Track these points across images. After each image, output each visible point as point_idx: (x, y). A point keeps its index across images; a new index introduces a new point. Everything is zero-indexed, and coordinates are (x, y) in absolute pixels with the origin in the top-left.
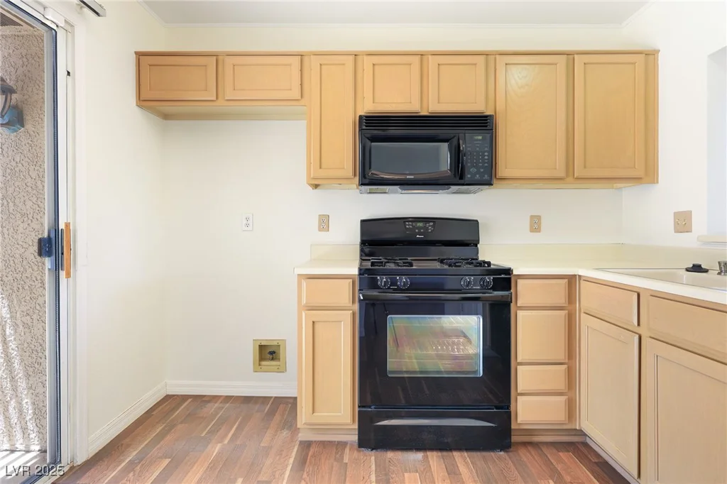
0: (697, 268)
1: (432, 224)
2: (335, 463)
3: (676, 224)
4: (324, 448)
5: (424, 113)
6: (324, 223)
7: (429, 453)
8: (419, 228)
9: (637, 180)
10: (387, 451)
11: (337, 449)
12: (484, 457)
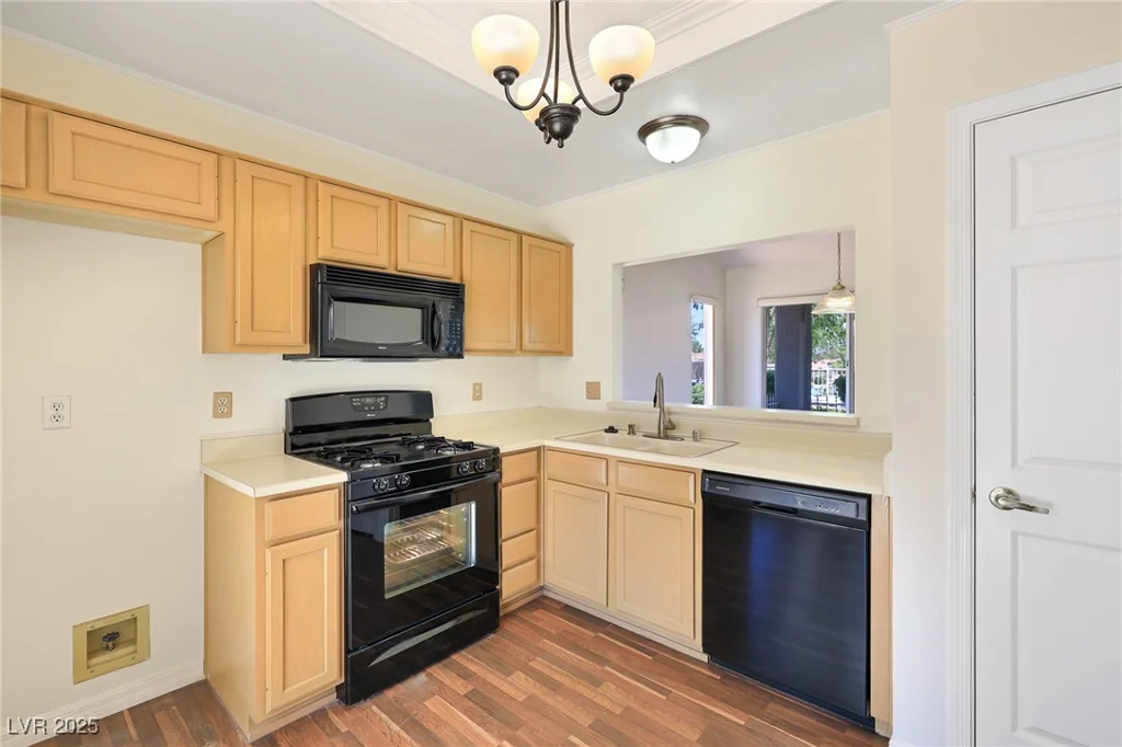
0: (611, 430)
1: (383, 399)
2: (334, 740)
3: (588, 392)
4: (298, 732)
5: (391, 271)
6: (223, 404)
7: (429, 670)
8: (369, 405)
9: (559, 353)
10: (382, 692)
11: (318, 723)
12: (481, 647)
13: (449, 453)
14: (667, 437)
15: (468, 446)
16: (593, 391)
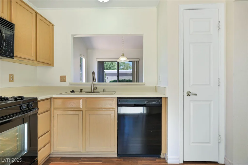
0: (73, 91)
9: (49, 64)
13: (10, 102)
14: (94, 92)
15: (22, 98)
16: (63, 79)
